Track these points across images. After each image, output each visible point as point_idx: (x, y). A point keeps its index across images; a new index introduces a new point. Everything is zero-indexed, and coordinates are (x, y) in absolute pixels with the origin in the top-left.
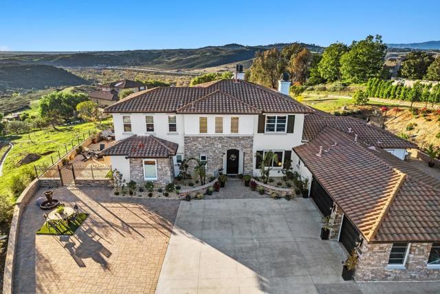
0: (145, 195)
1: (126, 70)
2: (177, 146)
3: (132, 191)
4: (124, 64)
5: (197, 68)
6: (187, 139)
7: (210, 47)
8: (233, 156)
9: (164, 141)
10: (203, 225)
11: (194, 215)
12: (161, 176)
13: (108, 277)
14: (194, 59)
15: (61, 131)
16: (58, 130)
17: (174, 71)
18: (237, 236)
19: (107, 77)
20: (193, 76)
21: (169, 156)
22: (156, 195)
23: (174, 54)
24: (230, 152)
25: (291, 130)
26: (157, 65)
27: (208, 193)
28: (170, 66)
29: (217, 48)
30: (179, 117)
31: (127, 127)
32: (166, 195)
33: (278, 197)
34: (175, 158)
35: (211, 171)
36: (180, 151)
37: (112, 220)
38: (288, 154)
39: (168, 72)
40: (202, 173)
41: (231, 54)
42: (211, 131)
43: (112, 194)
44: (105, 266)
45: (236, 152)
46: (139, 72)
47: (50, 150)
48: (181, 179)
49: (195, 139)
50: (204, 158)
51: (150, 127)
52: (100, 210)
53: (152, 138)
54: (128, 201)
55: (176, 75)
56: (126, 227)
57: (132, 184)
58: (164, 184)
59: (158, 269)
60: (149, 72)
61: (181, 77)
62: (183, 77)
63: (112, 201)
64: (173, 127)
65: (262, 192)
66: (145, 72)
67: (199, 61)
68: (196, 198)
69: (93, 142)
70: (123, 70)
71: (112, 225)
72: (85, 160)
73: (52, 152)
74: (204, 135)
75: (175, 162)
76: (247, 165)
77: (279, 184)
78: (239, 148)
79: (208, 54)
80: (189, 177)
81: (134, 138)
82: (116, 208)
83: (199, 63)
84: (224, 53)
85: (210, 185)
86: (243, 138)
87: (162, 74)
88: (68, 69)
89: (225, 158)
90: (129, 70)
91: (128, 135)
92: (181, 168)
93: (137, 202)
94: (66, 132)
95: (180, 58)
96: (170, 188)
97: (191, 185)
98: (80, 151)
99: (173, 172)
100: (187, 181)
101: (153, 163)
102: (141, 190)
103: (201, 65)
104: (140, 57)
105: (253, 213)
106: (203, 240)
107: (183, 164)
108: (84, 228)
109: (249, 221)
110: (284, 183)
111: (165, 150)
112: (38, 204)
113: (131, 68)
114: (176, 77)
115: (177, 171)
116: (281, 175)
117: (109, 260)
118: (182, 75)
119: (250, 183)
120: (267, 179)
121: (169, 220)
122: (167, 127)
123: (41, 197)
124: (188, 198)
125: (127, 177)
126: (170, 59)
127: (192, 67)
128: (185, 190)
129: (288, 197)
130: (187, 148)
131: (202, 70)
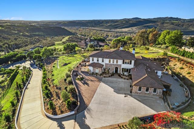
0: (95, 75)
1: (88, 29)
2: (103, 65)
3: (93, 74)
4: (88, 26)
5: (118, 29)
6: (106, 64)
7: (125, 19)
8: (117, 69)
9: (101, 64)
10: (107, 82)
11: (105, 80)
12: (99, 72)
13: (89, 87)
14: (117, 25)
15: (70, 56)
16: (69, 56)
17: (108, 30)
18: (113, 85)
19: (81, 31)
20: (116, 32)
21: (102, 68)
22: (98, 76)
23: (109, 22)
24: (116, 68)
25: (131, 64)
26: (101, 27)
27: (109, 76)
28: (107, 27)
29: (129, 20)
30: (104, 59)
31: (93, 60)
32: (100, 76)
33: (125, 79)
34: (103, 68)
35: (111, 72)
36: (104, 66)
37: (89, 79)
38: (130, 69)
39: (106, 30)
40: (109, 72)
41: (134, 22)
42: (112, 63)
43: (89, 75)
44: (88, 86)
45: (117, 68)
46: (94, 29)
47: (69, 62)
48: (104, 73)
49: (108, 64)
50: (109, 69)
51: (98, 61)
52: (87, 77)
53: (98, 63)
54: (92, 76)
55: (109, 31)
56: (92, 81)
57: (93, 73)
58: (100, 74)
59: (97, 87)
60: (98, 30)
61: (111, 33)
62: (112, 33)
63: (89, 76)
64: (103, 61)
65: (122, 78)
66: (96, 30)
67: (120, 25)
68: (106, 77)
69: (83, 62)
70: (87, 29)
71: (89, 80)
72: (82, 66)
73: (70, 63)
74: (110, 63)
75: (103, 69)
76: (120, 71)
77: (127, 76)
78: (118, 67)
79: (124, 22)
80: (106, 73)
81: (94, 63)
82: (90, 77)
83: (120, 26)
84: (131, 22)
85: (110, 75)
86: (119, 65)
87: (103, 31)
88: (66, 28)
89: (115, 69)
90: (90, 29)
91: (93, 62)
92: (104, 70)
93: (94, 76)
94: (72, 57)
95: (112, 24)
96: (101, 74)
97: (106, 74)
98: (80, 64)
99: (102, 71)
100: (105, 74)
101: (98, 69)
102: (95, 74)
103: (120, 27)
104: (94, 23)
105: (118, 81)
106: (106, 84)
107: (105, 70)
108: (84, 80)
109: (116, 82)
110: (128, 76)
111: (101, 66)
112: (74, 75)
113: (90, 28)
114: (109, 33)
115: (103, 71)
116: (127, 74)
117: (89, 85)
118: (112, 32)
119: (119, 75)
120: (123, 75)
121: (100, 80)
122: (102, 61)
123: (75, 74)
124: (105, 77)
125: (92, 71)
126: (107, 24)
127: (116, 28)
128: (104, 75)
129: (127, 79)
130: (106, 66)
131: (121, 30)
